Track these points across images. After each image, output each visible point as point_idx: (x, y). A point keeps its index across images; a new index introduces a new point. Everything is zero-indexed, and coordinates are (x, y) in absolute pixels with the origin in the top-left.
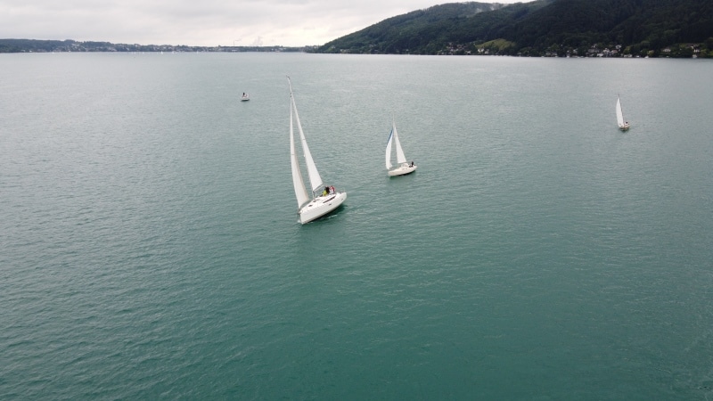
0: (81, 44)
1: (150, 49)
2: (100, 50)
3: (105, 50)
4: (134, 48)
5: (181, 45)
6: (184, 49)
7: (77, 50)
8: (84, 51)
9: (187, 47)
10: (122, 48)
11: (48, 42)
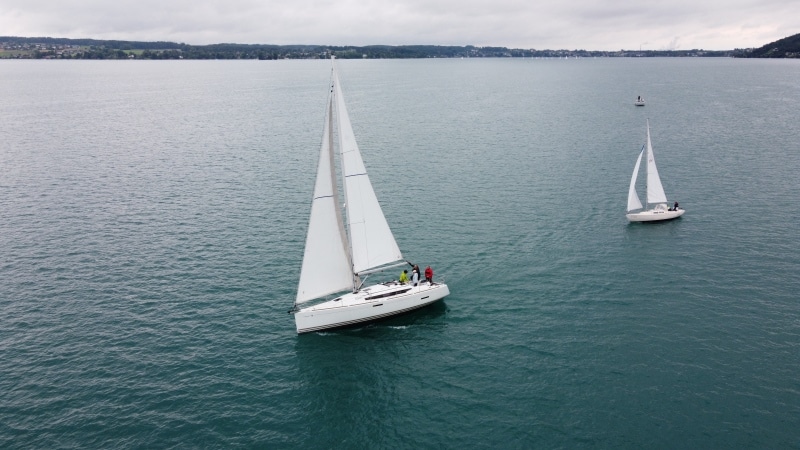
0: (480, 49)
1: (546, 54)
2: (497, 56)
3: (501, 56)
4: (529, 54)
5: (578, 50)
6: (582, 53)
7: (475, 56)
8: (481, 56)
9: (585, 52)
10: (517, 54)
11: (450, 48)
